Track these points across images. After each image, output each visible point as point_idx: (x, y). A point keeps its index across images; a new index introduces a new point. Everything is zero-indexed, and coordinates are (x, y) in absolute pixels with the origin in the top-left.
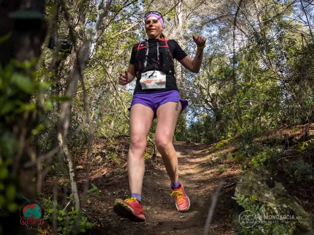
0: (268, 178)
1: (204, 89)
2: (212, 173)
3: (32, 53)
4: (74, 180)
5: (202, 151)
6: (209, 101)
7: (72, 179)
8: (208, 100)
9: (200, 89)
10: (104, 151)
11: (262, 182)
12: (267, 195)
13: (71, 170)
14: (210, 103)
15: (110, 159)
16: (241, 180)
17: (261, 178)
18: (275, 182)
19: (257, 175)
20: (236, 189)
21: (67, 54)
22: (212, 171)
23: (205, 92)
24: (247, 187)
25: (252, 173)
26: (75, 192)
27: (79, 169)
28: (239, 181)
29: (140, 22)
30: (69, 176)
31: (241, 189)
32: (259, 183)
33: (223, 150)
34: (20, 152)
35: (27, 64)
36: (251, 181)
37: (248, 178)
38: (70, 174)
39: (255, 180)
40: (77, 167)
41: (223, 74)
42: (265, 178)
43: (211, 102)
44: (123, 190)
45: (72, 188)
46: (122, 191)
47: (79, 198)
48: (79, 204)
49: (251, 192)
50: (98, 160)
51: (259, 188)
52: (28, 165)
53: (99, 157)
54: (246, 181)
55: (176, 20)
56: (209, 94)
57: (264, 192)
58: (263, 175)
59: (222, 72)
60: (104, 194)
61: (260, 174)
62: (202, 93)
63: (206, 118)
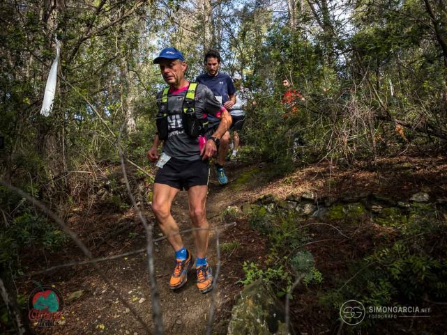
0: (270, 313)
11: (262, 318)
13: (20, 325)
17: (262, 314)
18: (279, 321)
19: (257, 307)
20: (229, 329)
24: (242, 328)
25: (251, 302)
31: (235, 330)
32: (258, 320)
36: (248, 318)
37: (245, 312)
39: (253, 315)
42: (266, 314)
54: (242, 318)
58: (264, 308)
61: (261, 306)
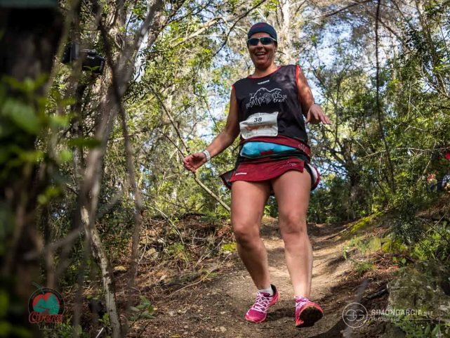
0: (443, 278)
1: (330, 131)
2: (346, 273)
3: (37, 65)
4: (110, 289)
5: (329, 236)
6: (339, 152)
7: (107, 287)
8: (336, 150)
9: (323, 131)
10: (161, 241)
11: (434, 285)
12: (443, 308)
13: (105, 272)
14: (340, 156)
15: (171, 254)
16: (397, 284)
17: (432, 280)
19: (425, 275)
20: (390, 299)
21: (96, 74)
22: (346, 270)
23: (331, 137)
24: (408, 295)
25: (415, 271)
26: (111, 311)
27: (119, 272)
28: (393, 285)
29: (219, 19)
30: (102, 283)
31: (398, 299)
32: (429, 287)
33: (364, 234)
34: (17, 234)
35: (30, 84)
36: (414, 285)
37: (410, 281)
38: (104, 279)
39: (421, 283)
40: (116, 268)
41: (360, 104)
42: (438, 279)
43: (342, 153)
44: (194, 306)
45: (108, 304)
46: (193, 309)
47: (120, 321)
48: (119, 331)
49: (415, 303)
50: (152, 255)
51: (429, 296)
52: (30, 256)
53: (152, 251)
54: (406, 285)
55: (279, 14)
56: (337, 140)
57: (437, 302)
58: (434, 274)
59: (359, 101)
60: (162, 313)
61: (430, 273)
62: (325, 138)
63: (335, 180)
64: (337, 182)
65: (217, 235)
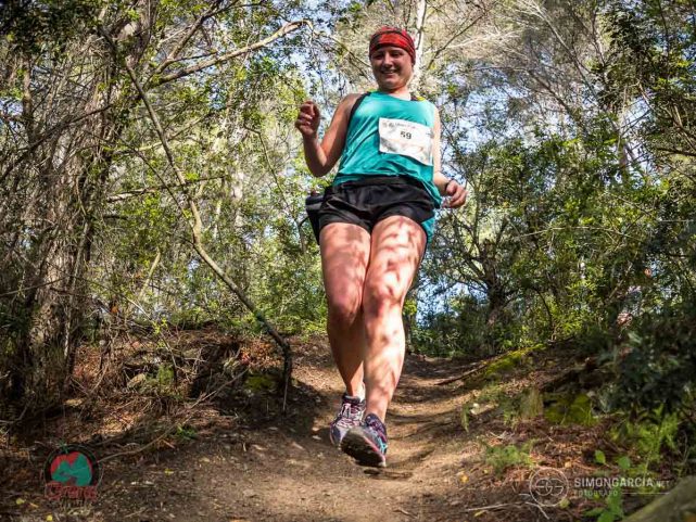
1: (466, 227)
2: (465, 464)
5: (442, 380)
6: (475, 259)
8: (473, 254)
9: (455, 227)
14: (478, 265)
22: (466, 456)
23: (467, 238)
33: (508, 380)
40: (69, 401)
43: (480, 260)
53: (140, 378)
56: (475, 241)
62: (457, 235)
63: (467, 300)
64: (470, 302)
65: (240, 357)
